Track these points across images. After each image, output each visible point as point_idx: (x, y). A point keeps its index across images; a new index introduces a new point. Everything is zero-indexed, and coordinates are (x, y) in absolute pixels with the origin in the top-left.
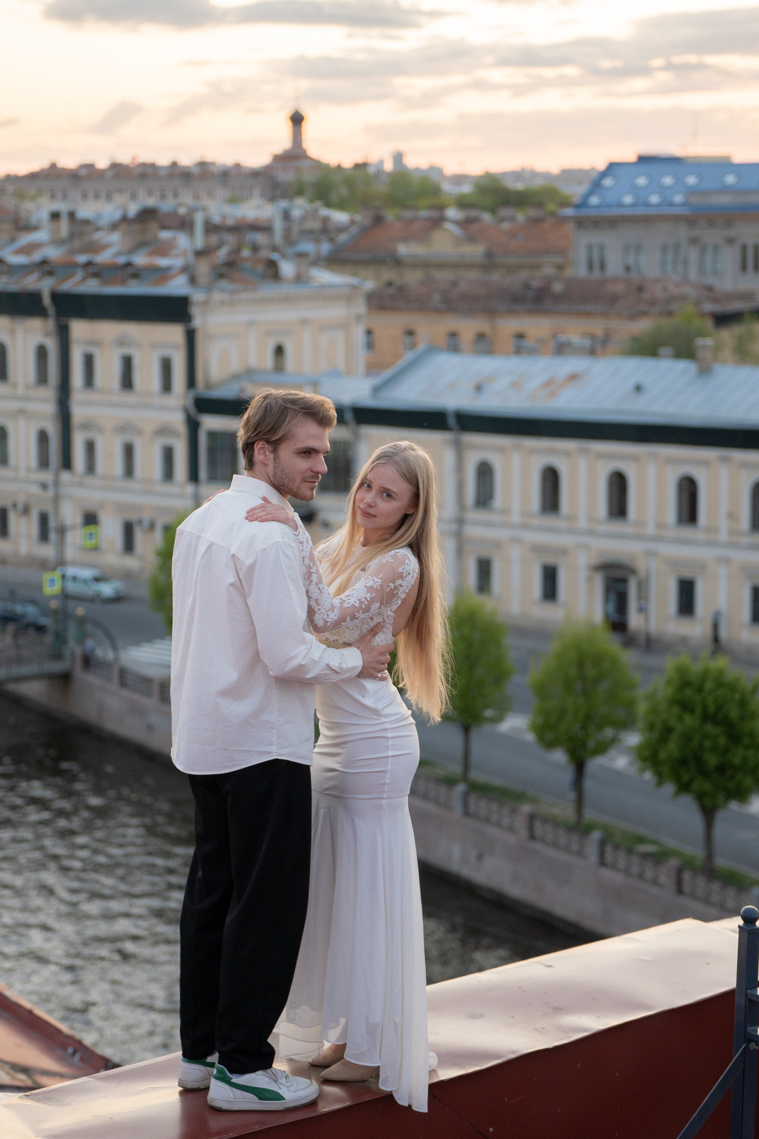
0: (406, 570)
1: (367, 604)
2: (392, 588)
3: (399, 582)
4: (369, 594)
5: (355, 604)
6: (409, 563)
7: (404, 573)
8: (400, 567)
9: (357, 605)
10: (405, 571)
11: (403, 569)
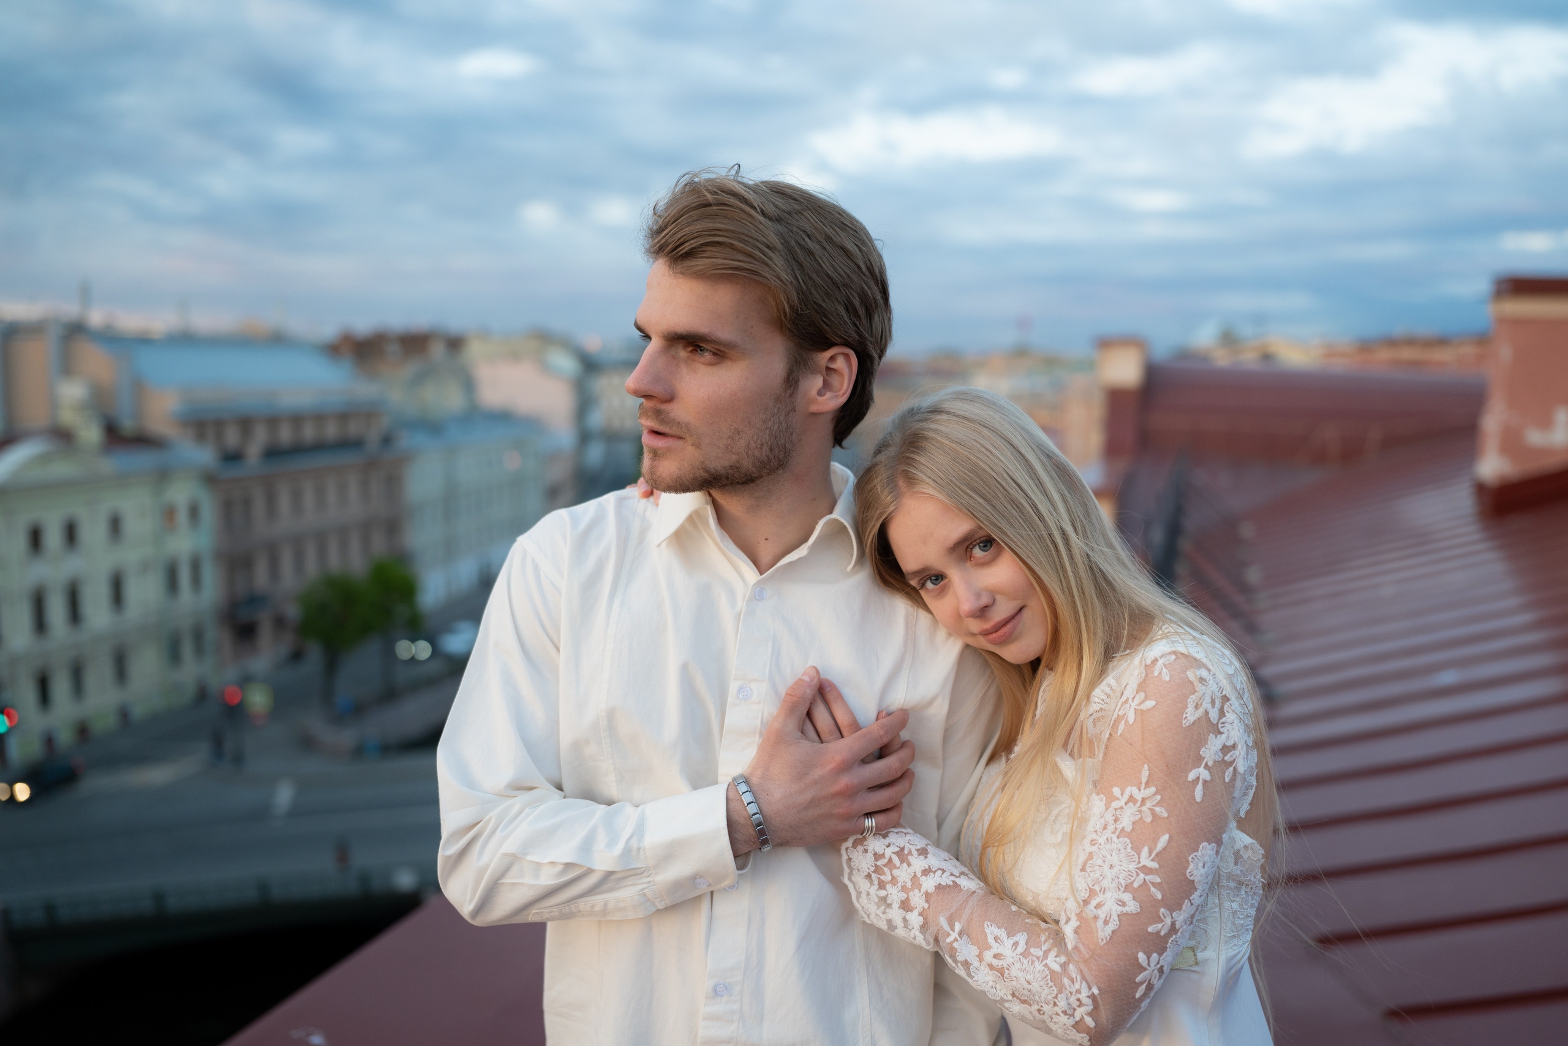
0: (1208, 699)
1: (1158, 880)
2: (1208, 778)
3: (1211, 750)
4: (1145, 850)
5: (1126, 909)
6: (1203, 673)
7: (1207, 712)
8: (1186, 707)
9: (1132, 907)
10: (1206, 704)
11: (1197, 707)
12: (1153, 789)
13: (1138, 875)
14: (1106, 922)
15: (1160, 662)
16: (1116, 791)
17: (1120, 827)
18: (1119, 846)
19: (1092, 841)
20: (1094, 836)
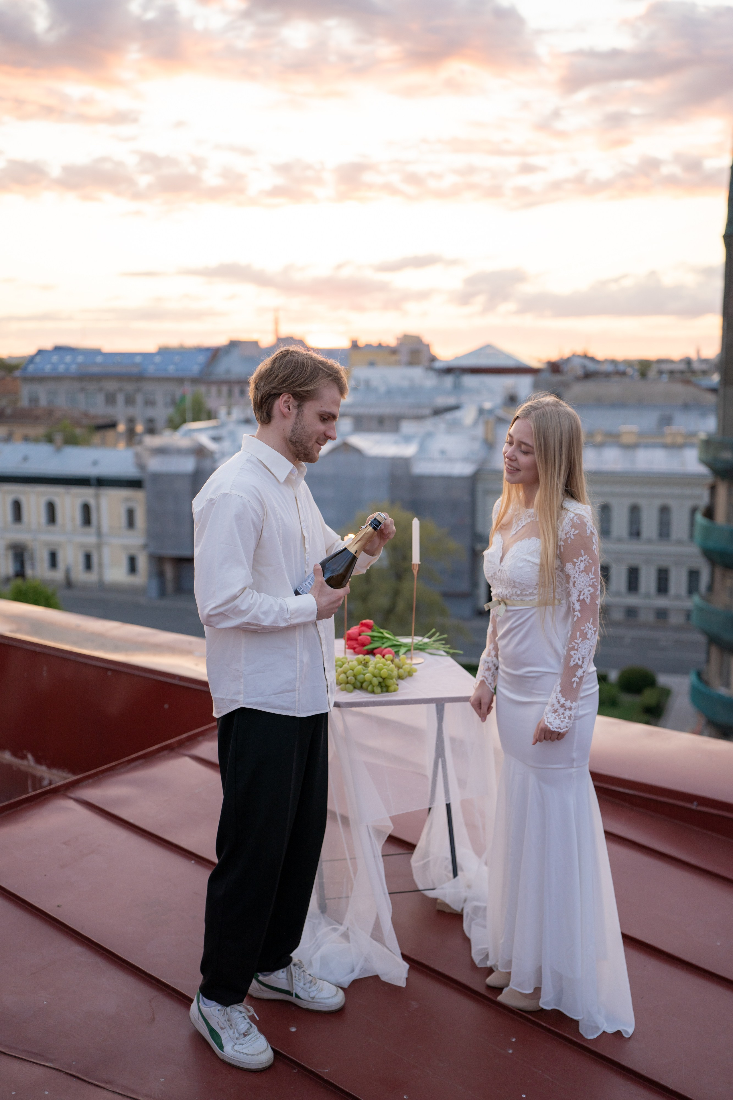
12: (586, 556)
13: (590, 581)
14: (587, 598)
15: (575, 518)
16: (575, 560)
17: (581, 570)
18: (583, 575)
19: (573, 577)
20: (574, 576)
